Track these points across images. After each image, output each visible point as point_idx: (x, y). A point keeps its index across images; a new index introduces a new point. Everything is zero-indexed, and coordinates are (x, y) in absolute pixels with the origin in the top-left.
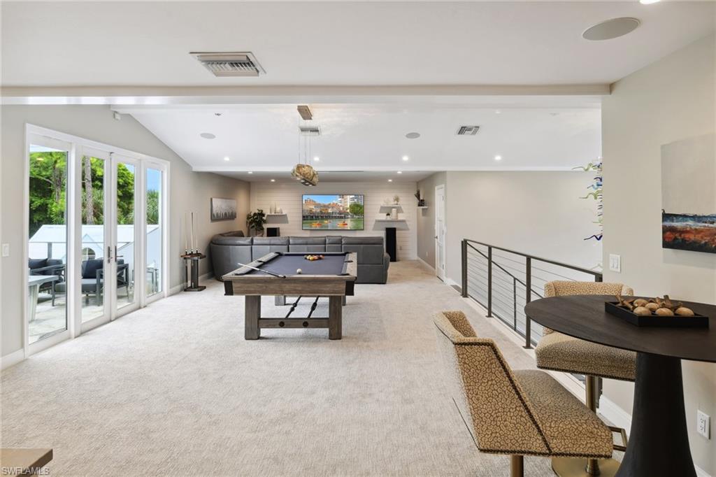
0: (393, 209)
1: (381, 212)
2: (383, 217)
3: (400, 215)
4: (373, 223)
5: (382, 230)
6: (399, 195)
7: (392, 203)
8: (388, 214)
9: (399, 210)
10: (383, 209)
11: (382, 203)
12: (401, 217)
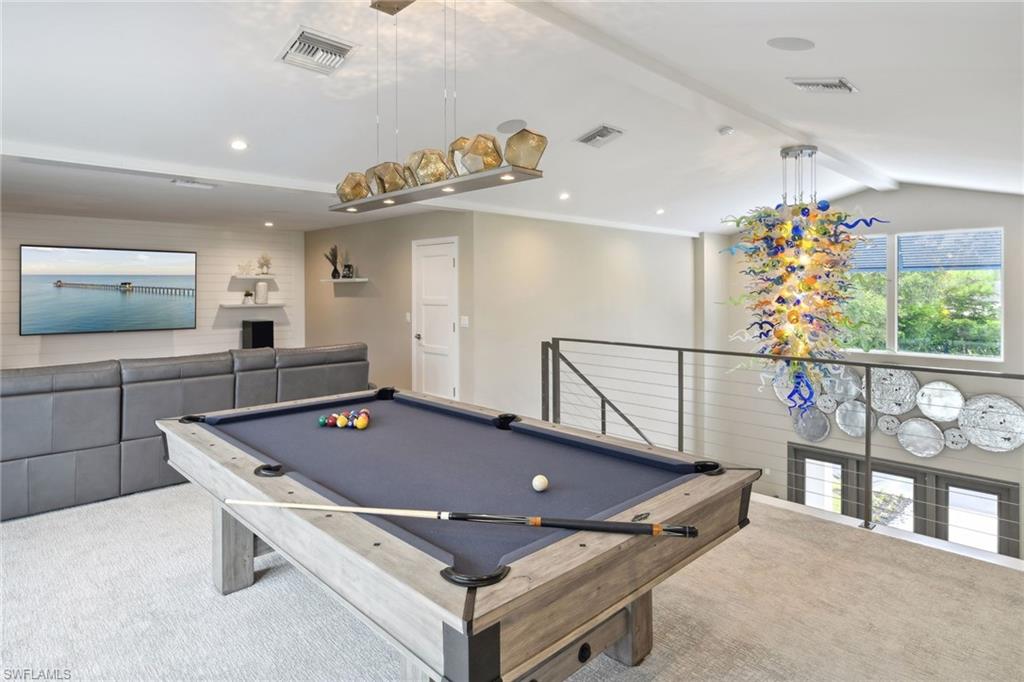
0: (260, 284)
1: (231, 288)
2: (237, 299)
3: (272, 294)
4: (214, 313)
5: (232, 326)
6: (269, 254)
7: (254, 272)
8: (248, 294)
9: (272, 286)
10: (235, 284)
11: (235, 271)
12: (274, 299)
